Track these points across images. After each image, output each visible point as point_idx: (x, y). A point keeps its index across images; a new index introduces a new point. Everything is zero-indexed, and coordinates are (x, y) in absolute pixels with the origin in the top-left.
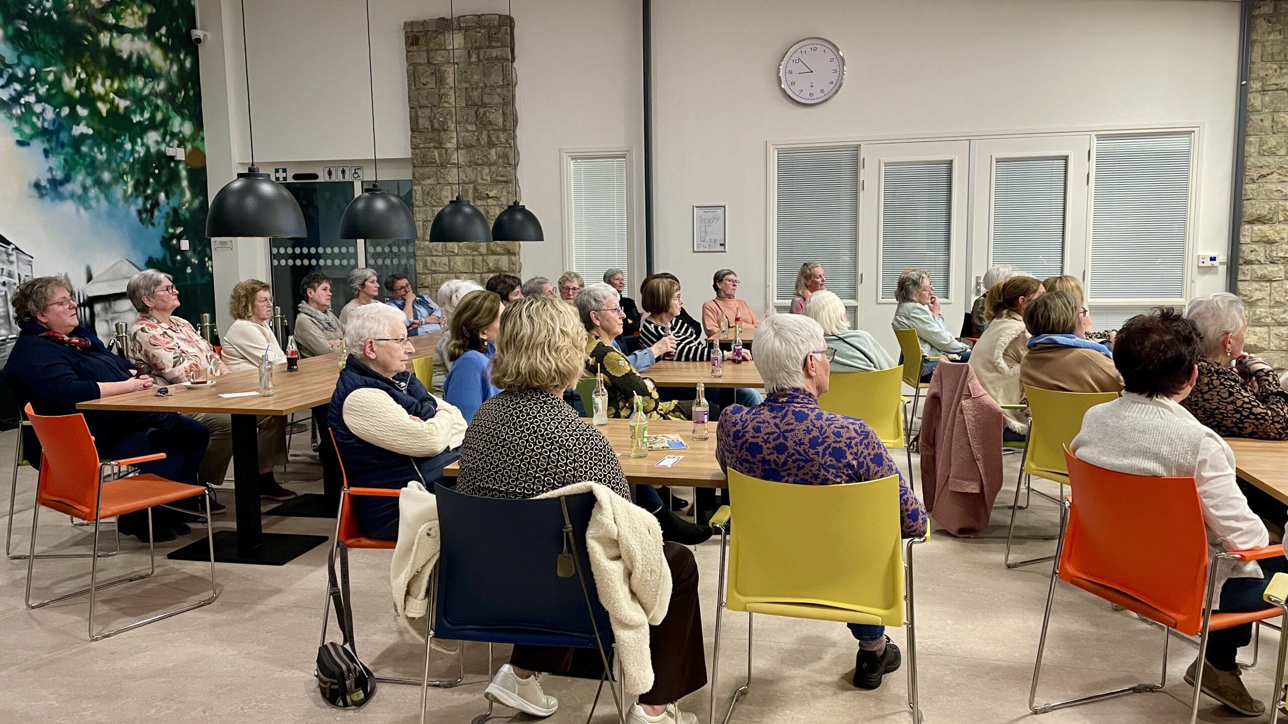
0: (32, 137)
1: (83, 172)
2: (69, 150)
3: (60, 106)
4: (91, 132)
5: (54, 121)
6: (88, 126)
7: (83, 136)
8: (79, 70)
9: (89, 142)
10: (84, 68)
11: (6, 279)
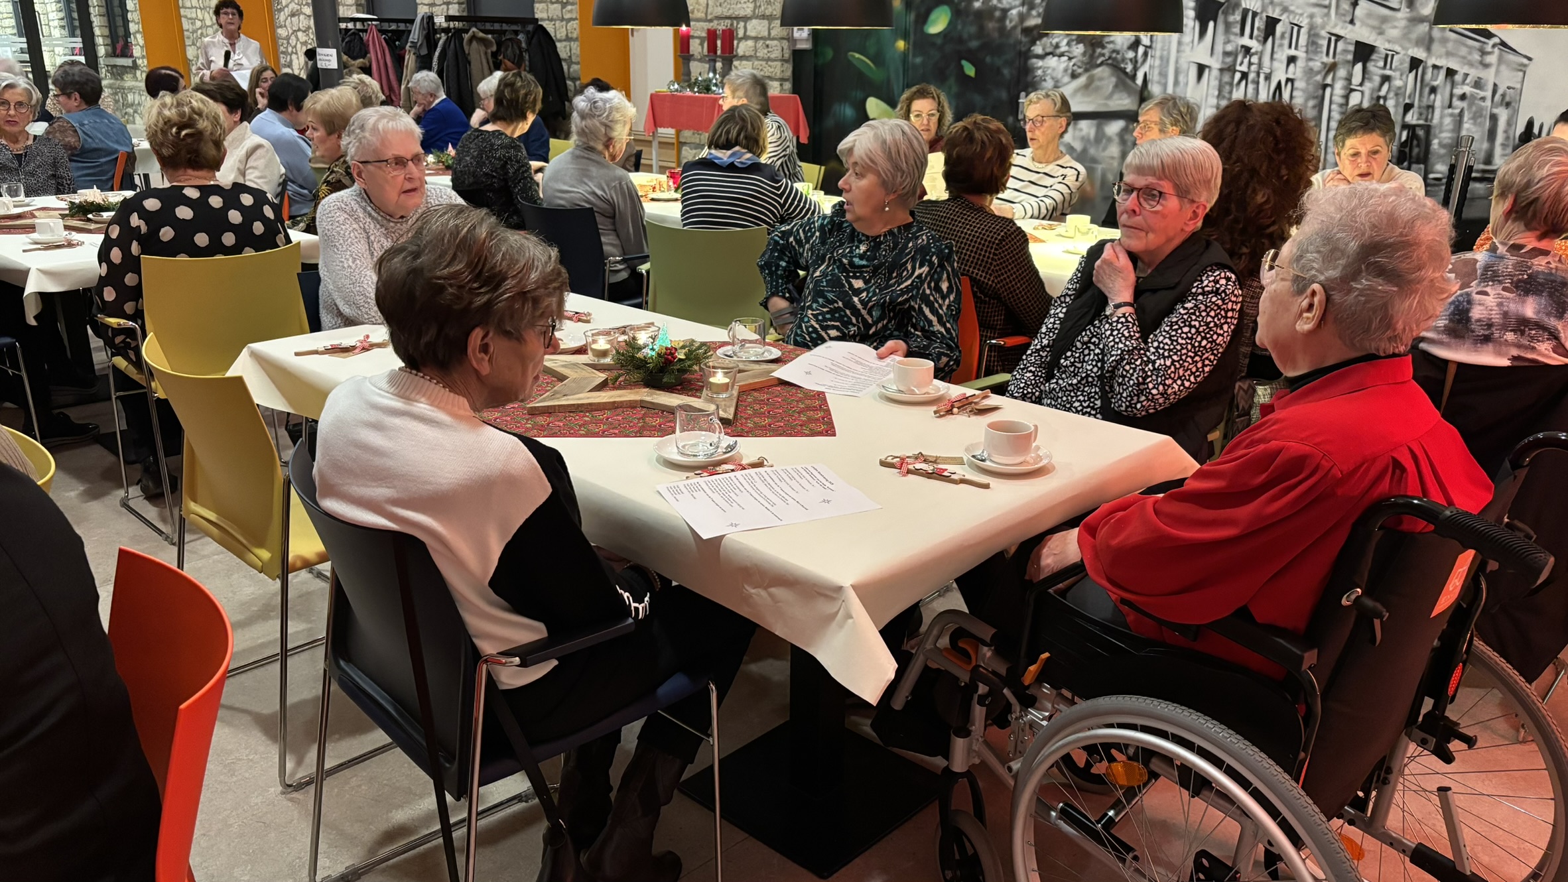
11: (1467, 89)
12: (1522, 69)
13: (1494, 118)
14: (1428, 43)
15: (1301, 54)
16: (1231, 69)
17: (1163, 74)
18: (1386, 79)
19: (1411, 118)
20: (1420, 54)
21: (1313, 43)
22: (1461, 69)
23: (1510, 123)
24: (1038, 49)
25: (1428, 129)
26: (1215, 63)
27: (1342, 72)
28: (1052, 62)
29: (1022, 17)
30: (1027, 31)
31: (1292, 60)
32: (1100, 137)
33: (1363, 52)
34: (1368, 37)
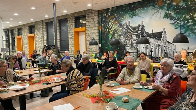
0: (178, 27)
1: (189, 31)
2: (186, 28)
3: (185, 21)
4: (192, 24)
5: (183, 24)
6: (192, 23)
7: (190, 25)
8: (190, 14)
9: (191, 26)
10: (192, 13)
11: (170, 48)
12: (175, 46)
13: (173, 51)
14: (166, 44)
15: (153, 46)
16: (146, 47)
17: (139, 48)
18: (162, 48)
19: (165, 51)
20: (165, 45)
21: (154, 44)
22: (169, 47)
23: (175, 51)
24: (126, 46)
25: (167, 52)
26: (145, 47)
27: (158, 47)
28: (127, 47)
29: (124, 43)
30: (125, 44)
31: (152, 46)
32: (133, 54)
33: (159, 45)
34: (160, 44)
